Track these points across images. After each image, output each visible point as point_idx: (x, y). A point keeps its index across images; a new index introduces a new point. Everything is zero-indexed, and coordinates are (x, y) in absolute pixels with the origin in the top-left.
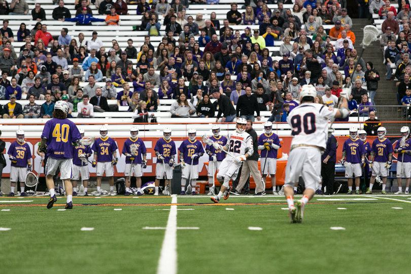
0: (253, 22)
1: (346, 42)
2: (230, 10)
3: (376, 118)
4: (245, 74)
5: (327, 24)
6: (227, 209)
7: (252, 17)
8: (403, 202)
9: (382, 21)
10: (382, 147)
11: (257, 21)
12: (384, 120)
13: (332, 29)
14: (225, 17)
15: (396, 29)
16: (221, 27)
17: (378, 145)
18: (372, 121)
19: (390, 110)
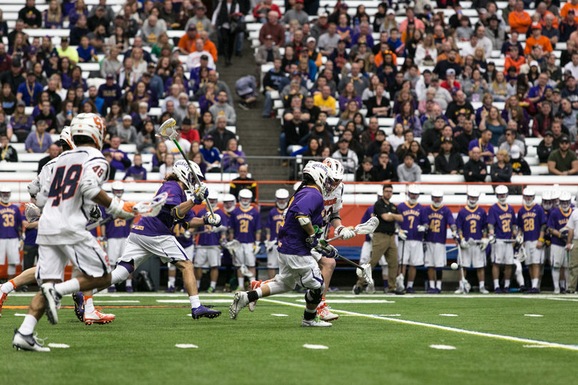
0: (59, 25)
1: (204, 58)
2: (23, 7)
3: (249, 176)
4: (46, 106)
5: (175, 29)
6: (17, 315)
7: (57, 18)
8: (289, 306)
9: (258, 26)
10: (246, 219)
11: (66, 24)
12: (261, 179)
13: (184, 37)
14: (16, 16)
15: (280, 40)
16: (10, 31)
17: (239, 217)
18: (243, 180)
19: (270, 163)
